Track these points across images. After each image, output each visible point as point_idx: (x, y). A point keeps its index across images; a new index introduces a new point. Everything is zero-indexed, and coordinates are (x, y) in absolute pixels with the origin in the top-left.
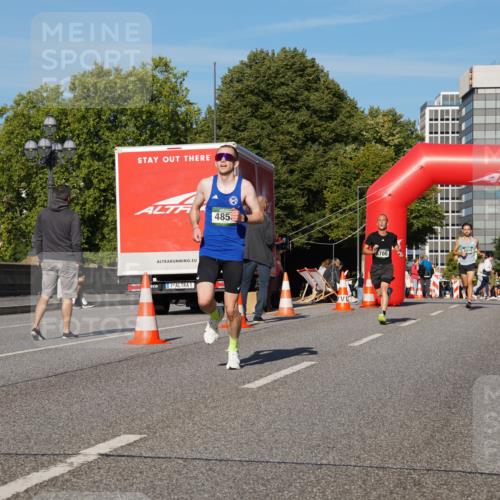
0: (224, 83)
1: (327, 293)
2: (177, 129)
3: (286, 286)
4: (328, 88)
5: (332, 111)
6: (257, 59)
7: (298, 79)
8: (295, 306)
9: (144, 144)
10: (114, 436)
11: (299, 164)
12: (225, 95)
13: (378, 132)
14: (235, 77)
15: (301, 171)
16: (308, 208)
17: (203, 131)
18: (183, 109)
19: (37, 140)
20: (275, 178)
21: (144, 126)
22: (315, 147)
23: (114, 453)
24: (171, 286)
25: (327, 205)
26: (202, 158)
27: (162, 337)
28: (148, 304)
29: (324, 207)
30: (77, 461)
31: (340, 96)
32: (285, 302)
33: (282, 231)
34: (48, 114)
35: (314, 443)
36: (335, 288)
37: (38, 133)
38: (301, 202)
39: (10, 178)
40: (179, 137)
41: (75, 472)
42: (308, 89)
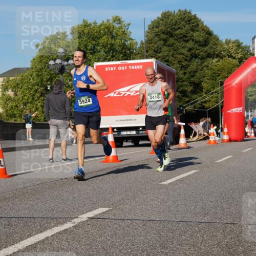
0: (149, 29)
1: (204, 135)
2: (126, 53)
3: (182, 132)
4: (203, 30)
5: (206, 41)
6: (166, 15)
8: (187, 142)
9: (109, 60)
10: (96, 209)
11: (189, 70)
12: (149, 34)
13: (229, 52)
14: (155, 25)
15: (190, 73)
16: (193, 92)
17: (139, 54)
18: (129, 42)
19: (55, 60)
20: (176, 77)
21: (109, 52)
22: (197, 60)
23: (96, 217)
24: (124, 133)
25: (204, 90)
26: (138, 67)
27: (120, 159)
28: (112, 142)
29: (202, 91)
30: (77, 221)
31: (209, 33)
32: (182, 140)
33: (180, 104)
34: (60, 47)
35: (198, 211)
36: (208, 133)
37: (55, 57)
38: (190, 89)
39: (42, 80)
40: (127, 57)
41: (76, 227)
42: (193, 30)
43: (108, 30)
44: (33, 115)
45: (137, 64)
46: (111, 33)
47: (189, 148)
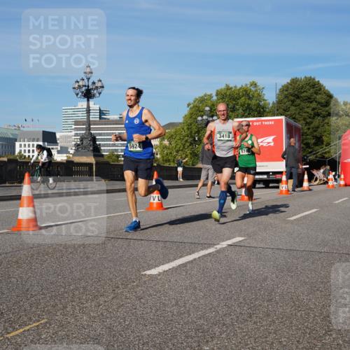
0: (280, 91)
1: (324, 180)
2: (260, 111)
3: (306, 177)
4: (325, 93)
5: (327, 103)
6: (294, 81)
7: (312, 90)
8: (310, 186)
9: (246, 117)
10: (233, 238)
11: (312, 126)
12: (280, 96)
13: (346, 112)
14: (285, 89)
15: (313, 128)
16: (316, 144)
17: (271, 112)
18: (262, 103)
19: (202, 116)
20: (301, 131)
21: (246, 110)
22: (319, 118)
26: (270, 123)
29: (323, 144)
30: (218, 247)
31: (330, 96)
32: (306, 184)
33: (304, 154)
34: (207, 106)
35: (318, 243)
36: (327, 178)
37: (202, 113)
38: (313, 141)
39: (191, 132)
40: (261, 114)
41: (218, 251)
42: (316, 93)
43: (246, 93)
44: (184, 161)
45: (269, 120)
46: (248, 95)
47: (310, 190)
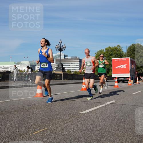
0: (128, 49)
3: (138, 79)
6: (133, 45)
8: (139, 82)
9: (116, 58)
10: (112, 101)
14: (130, 48)
18: (122, 53)
21: (116, 55)
24: (120, 79)
26: (125, 60)
28: (117, 81)
30: (107, 104)
40: (121, 57)
41: (106, 106)
43: (116, 49)
46: (117, 50)
47: (139, 84)
